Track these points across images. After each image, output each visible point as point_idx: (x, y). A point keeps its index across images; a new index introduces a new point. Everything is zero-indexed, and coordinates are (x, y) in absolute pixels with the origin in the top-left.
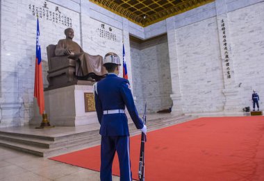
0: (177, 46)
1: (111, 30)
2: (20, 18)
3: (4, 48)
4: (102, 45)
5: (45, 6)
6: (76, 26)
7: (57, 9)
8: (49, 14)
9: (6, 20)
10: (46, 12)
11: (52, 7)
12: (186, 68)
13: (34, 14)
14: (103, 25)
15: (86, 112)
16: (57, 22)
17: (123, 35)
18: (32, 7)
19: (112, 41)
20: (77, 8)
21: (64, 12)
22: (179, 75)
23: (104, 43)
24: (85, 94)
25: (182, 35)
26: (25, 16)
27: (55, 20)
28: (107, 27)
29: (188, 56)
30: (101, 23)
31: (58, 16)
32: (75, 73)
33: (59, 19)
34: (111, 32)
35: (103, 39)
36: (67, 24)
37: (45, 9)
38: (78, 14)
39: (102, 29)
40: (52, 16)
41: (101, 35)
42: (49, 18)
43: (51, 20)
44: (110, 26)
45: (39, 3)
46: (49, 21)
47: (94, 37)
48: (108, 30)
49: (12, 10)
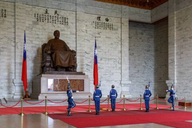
0: (175, 30)
1: (107, 20)
2: (28, 25)
3: (17, 48)
4: (99, 36)
5: (46, 12)
6: (72, 23)
7: (56, 12)
8: (49, 18)
9: (18, 28)
10: (47, 17)
11: (51, 12)
12: (182, 53)
13: (38, 21)
14: (99, 18)
16: (55, 23)
17: (121, 23)
18: (36, 16)
19: (108, 30)
20: (73, 8)
21: (62, 13)
22: (175, 60)
23: (99, 34)
25: (181, 18)
26: (31, 23)
27: (54, 22)
28: (103, 19)
29: (184, 41)
30: (97, 16)
31: (56, 18)
32: (50, 65)
33: (57, 20)
34: (107, 23)
35: (99, 30)
36: (64, 23)
37: (47, 15)
38: (74, 13)
39: (97, 21)
40: (52, 19)
41: (97, 27)
42: (49, 21)
43: (51, 22)
44: (106, 17)
45: (41, 11)
46: (49, 23)
47: (88, 30)
48: (104, 21)
49: (22, 21)
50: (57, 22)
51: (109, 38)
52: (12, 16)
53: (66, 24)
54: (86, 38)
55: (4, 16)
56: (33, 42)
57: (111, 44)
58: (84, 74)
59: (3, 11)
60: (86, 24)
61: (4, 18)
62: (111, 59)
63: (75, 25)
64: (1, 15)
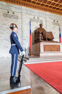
1: (57, 22)
2: (27, 23)
5: (34, 18)
6: (44, 23)
7: (38, 18)
8: (35, 20)
9: (23, 24)
11: (36, 18)
13: (31, 21)
14: (54, 21)
15: (44, 51)
18: (30, 19)
19: (58, 26)
20: (45, 16)
21: (40, 18)
23: (54, 27)
24: (44, 45)
28: (56, 21)
30: (54, 20)
31: (38, 20)
32: (41, 38)
34: (57, 23)
35: (54, 26)
37: (34, 19)
38: (45, 18)
39: (54, 22)
40: (36, 21)
44: (57, 20)
45: (32, 17)
46: (35, 22)
47: (50, 25)
48: (56, 22)
49: (25, 21)
50: (38, 22)
52: (21, 19)
54: (50, 29)
55: (17, 18)
59: (17, 17)
60: (50, 23)
61: (17, 20)
63: (45, 23)
64: (16, 18)
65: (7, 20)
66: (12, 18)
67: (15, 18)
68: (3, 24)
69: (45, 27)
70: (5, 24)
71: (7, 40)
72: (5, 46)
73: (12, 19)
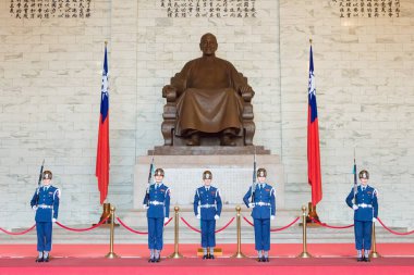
2: (145, 30)
3: (115, 91)
4: (352, 38)
6: (268, 11)
13: (170, 15)
16: (218, 16)
18: (167, 2)
19: (383, 18)
23: (351, 33)
26: (153, 23)
31: (221, 3)
33: (222, 8)
36: (243, 14)
40: (208, 7)
41: (345, 13)
42: (202, 12)
43: (204, 15)
46: (201, 18)
47: (317, 24)
49: (129, 20)
50: (222, 13)
51: (385, 41)
52: (105, 11)
53: (250, 14)
55: (85, 13)
56: (157, 73)
57: (396, 59)
58: (268, 152)
60: (310, 8)
61: (85, 19)
62: (397, 106)
63: (274, 14)
64: (78, 13)
65: (30, 30)
66: (57, 13)
67: (71, 14)
68: (7, 58)
69: (271, 41)
70: (20, 56)
71: (26, 142)
72: (14, 176)
73: (56, 21)
